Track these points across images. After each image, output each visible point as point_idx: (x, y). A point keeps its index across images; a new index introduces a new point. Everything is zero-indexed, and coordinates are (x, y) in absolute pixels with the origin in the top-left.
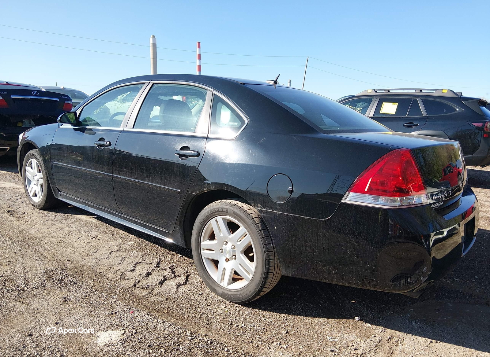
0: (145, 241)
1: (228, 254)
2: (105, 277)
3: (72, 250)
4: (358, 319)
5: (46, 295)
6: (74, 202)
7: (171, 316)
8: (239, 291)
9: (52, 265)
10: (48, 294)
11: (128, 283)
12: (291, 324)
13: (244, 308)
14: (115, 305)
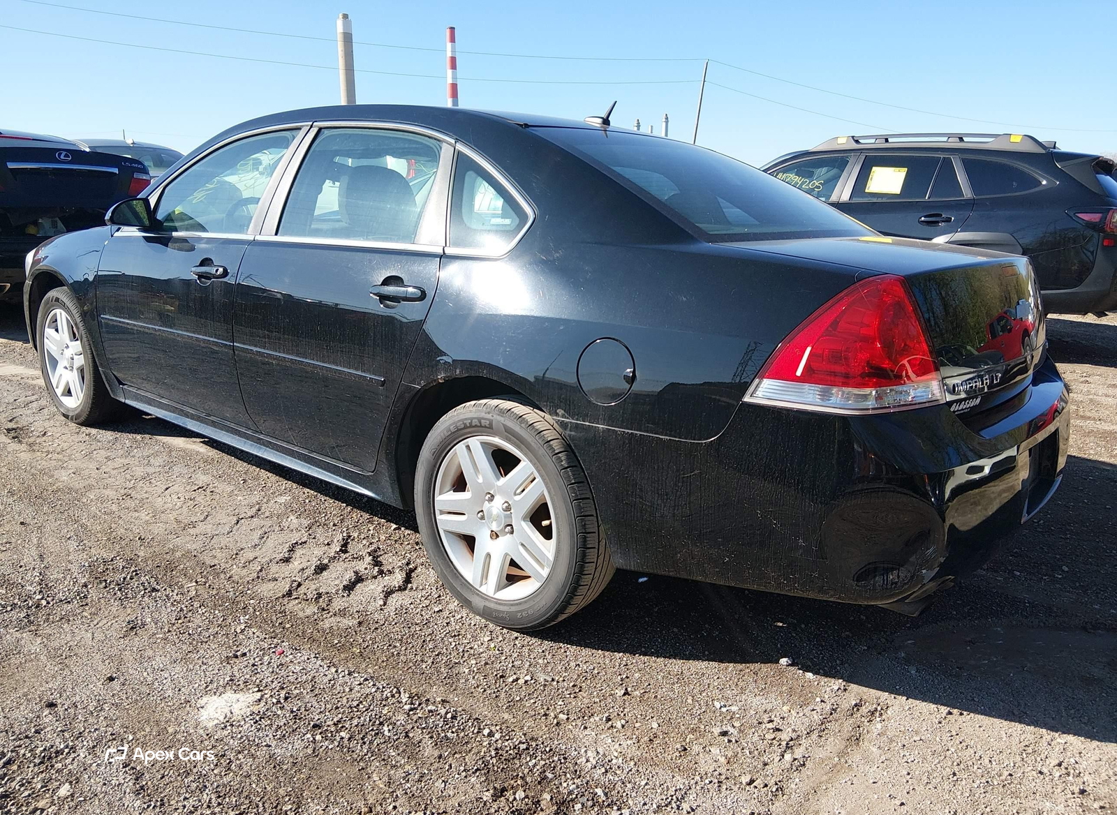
0: (316, 493)
1: (494, 523)
2: (222, 576)
3: (151, 515)
4: (787, 662)
5: (89, 617)
6: (155, 407)
7: (368, 660)
8: (520, 604)
9: (104, 550)
10: (94, 614)
11: (275, 588)
12: (636, 675)
13: (534, 640)
14: (244, 637)
